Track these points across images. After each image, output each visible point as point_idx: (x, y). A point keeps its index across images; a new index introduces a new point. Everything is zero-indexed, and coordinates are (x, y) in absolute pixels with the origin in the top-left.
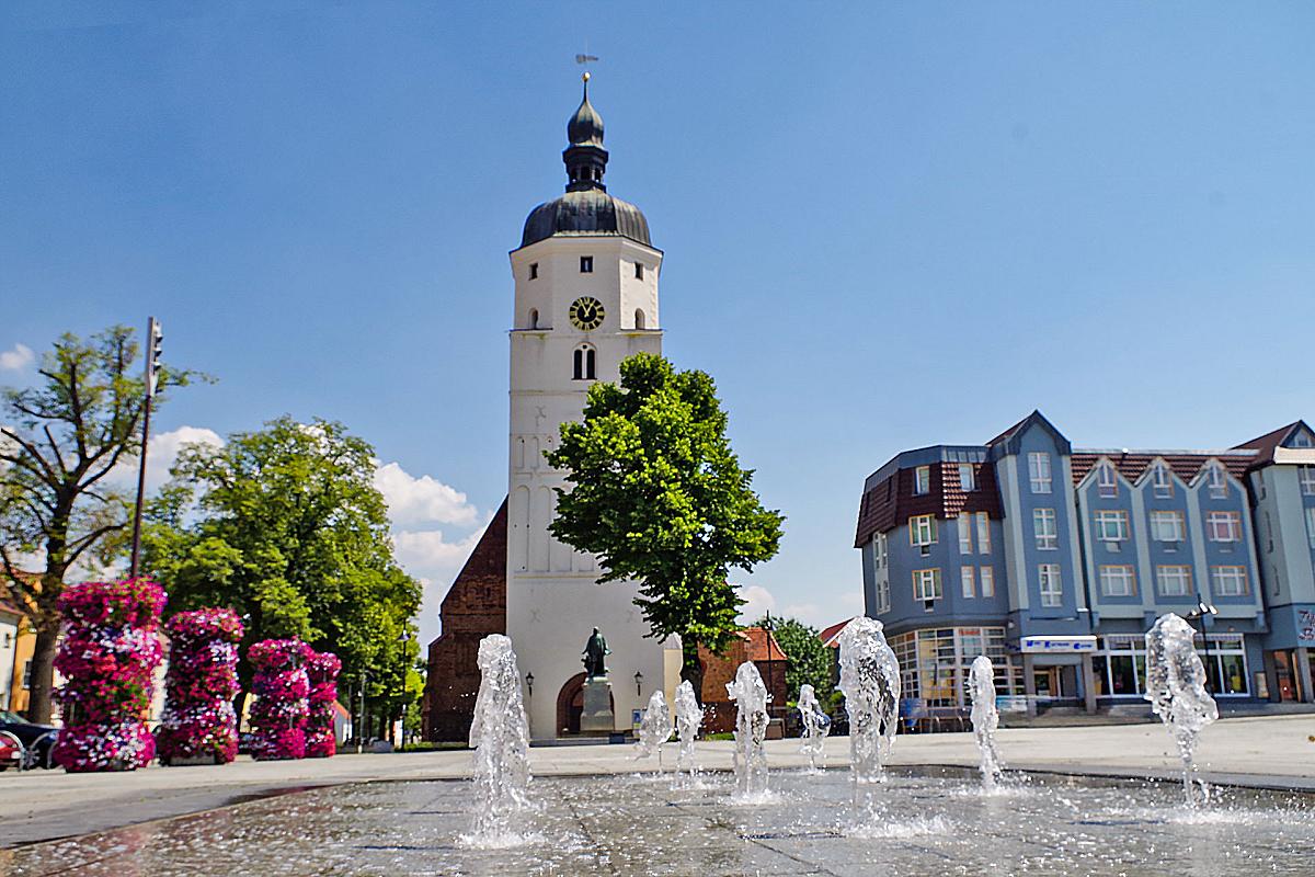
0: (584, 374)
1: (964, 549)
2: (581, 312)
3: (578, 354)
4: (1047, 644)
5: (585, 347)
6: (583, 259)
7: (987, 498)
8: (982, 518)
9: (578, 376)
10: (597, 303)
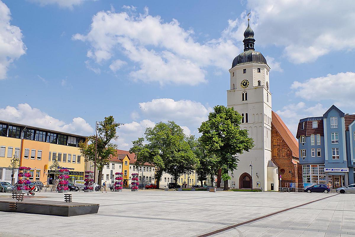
0: (245, 99)
1: (313, 144)
2: (243, 84)
3: (243, 94)
4: (332, 170)
5: (245, 92)
6: (244, 70)
7: (320, 130)
8: (319, 136)
9: (243, 100)
10: (247, 81)
